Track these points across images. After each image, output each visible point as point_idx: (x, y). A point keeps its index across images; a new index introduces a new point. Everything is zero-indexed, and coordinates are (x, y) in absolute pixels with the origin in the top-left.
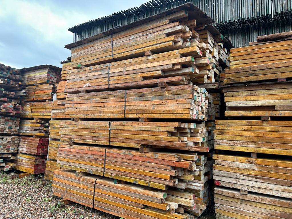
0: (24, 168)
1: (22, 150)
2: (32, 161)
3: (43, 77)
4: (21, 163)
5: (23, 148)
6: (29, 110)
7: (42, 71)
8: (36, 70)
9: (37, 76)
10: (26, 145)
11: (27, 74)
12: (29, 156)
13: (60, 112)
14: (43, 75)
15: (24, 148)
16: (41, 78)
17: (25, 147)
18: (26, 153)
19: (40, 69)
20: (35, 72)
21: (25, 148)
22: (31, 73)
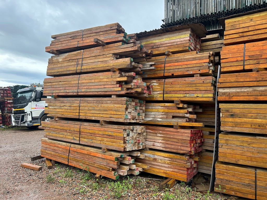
0: (162, 171)
1: (154, 145)
2: (181, 163)
3: (179, 43)
4: (153, 163)
5: (154, 142)
6: (157, 90)
7: (175, 35)
8: (162, 34)
9: (166, 42)
10: (161, 138)
11: (144, 41)
12: (171, 154)
13: (241, 92)
14: (178, 40)
15: (158, 142)
16: (175, 44)
17: (160, 141)
18: (164, 149)
19: (171, 33)
20: (160, 37)
21: (161, 143)
22: (152, 39)
